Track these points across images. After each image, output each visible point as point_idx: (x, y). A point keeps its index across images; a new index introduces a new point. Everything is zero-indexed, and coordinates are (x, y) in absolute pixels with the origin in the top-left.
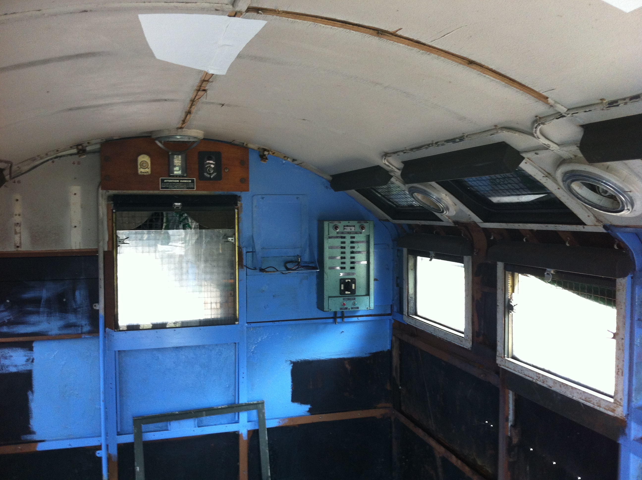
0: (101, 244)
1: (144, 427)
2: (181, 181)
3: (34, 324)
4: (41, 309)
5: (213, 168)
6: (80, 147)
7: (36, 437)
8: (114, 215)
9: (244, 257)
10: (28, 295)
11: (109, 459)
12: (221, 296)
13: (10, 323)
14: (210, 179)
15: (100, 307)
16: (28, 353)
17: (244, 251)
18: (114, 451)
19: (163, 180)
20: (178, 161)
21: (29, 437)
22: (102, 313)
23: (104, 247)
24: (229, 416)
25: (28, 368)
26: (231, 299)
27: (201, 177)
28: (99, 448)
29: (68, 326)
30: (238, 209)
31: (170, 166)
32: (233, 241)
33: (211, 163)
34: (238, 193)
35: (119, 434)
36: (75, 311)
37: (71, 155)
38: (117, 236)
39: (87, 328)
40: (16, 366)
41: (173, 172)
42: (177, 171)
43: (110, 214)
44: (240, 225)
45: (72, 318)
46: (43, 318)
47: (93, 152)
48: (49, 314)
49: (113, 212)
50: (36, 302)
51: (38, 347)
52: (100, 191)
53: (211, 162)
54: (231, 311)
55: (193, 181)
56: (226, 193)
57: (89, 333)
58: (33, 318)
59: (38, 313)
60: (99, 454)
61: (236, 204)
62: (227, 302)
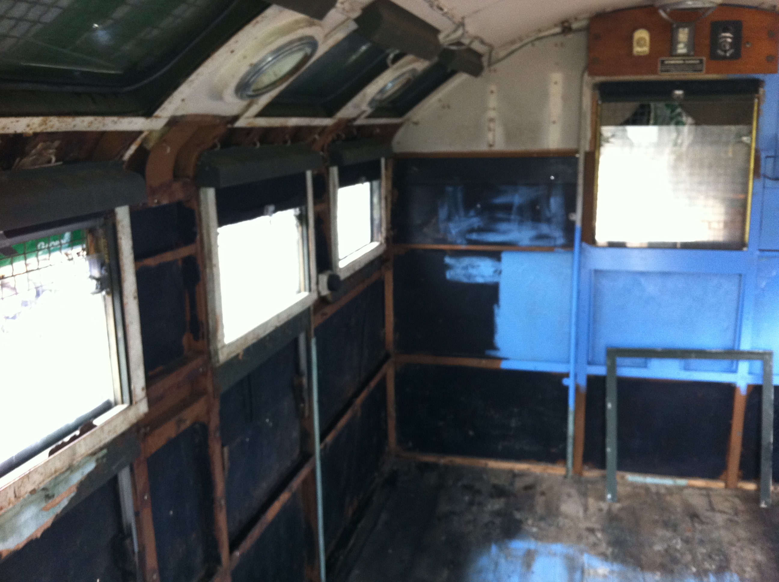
0: (582, 142)
1: (619, 360)
2: (687, 62)
3: (504, 232)
4: (513, 217)
5: (730, 44)
6: (566, 24)
7: (500, 354)
8: (599, 108)
9: (762, 162)
10: (500, 200)
11: (577, 389)
12: (726, 213)
13: (480, 230)
14: (724, 58)
15: (577, 217)
16: (496, 263)
17: (763, 155)
18: (583, 382)
19: (663, 62)
20: (683, 35)
21: (493, 353)
22: (578, 225)
23: (586, 146)
24: (725, 363)
25: (495, 280)
26: (739, 218)
27: (713, 56)
28: (567, 375)
29: (541, 237)
30: (759, 98)
31: (673, 43)
32: (748, 142)
33: (728, 37)
34: (760, 76)
35: (590, 363)
36: (549, 221)
37: (554, 35)
38: (601, 134)
39: (561, 241)
40: (483, 276)
41: (676, 49)
42: (681, 49)
43: (595, 105)
44: (761, 119)
45: (545, 229)
46: (513, 226)
47: (579, 30)
48: (521, 222)
49: (598, 104)
50: (508, 208)
51: (507, 258)
52: (586, 77)
53: (728, 35)
54: (738, 234)
55: (701, 61)
56: (744, 76)
57: (564, 246)
58: (503, 226)
59: (508, 220)
60: (566, 382)
61: (757, 91)
62: (733, 221)
